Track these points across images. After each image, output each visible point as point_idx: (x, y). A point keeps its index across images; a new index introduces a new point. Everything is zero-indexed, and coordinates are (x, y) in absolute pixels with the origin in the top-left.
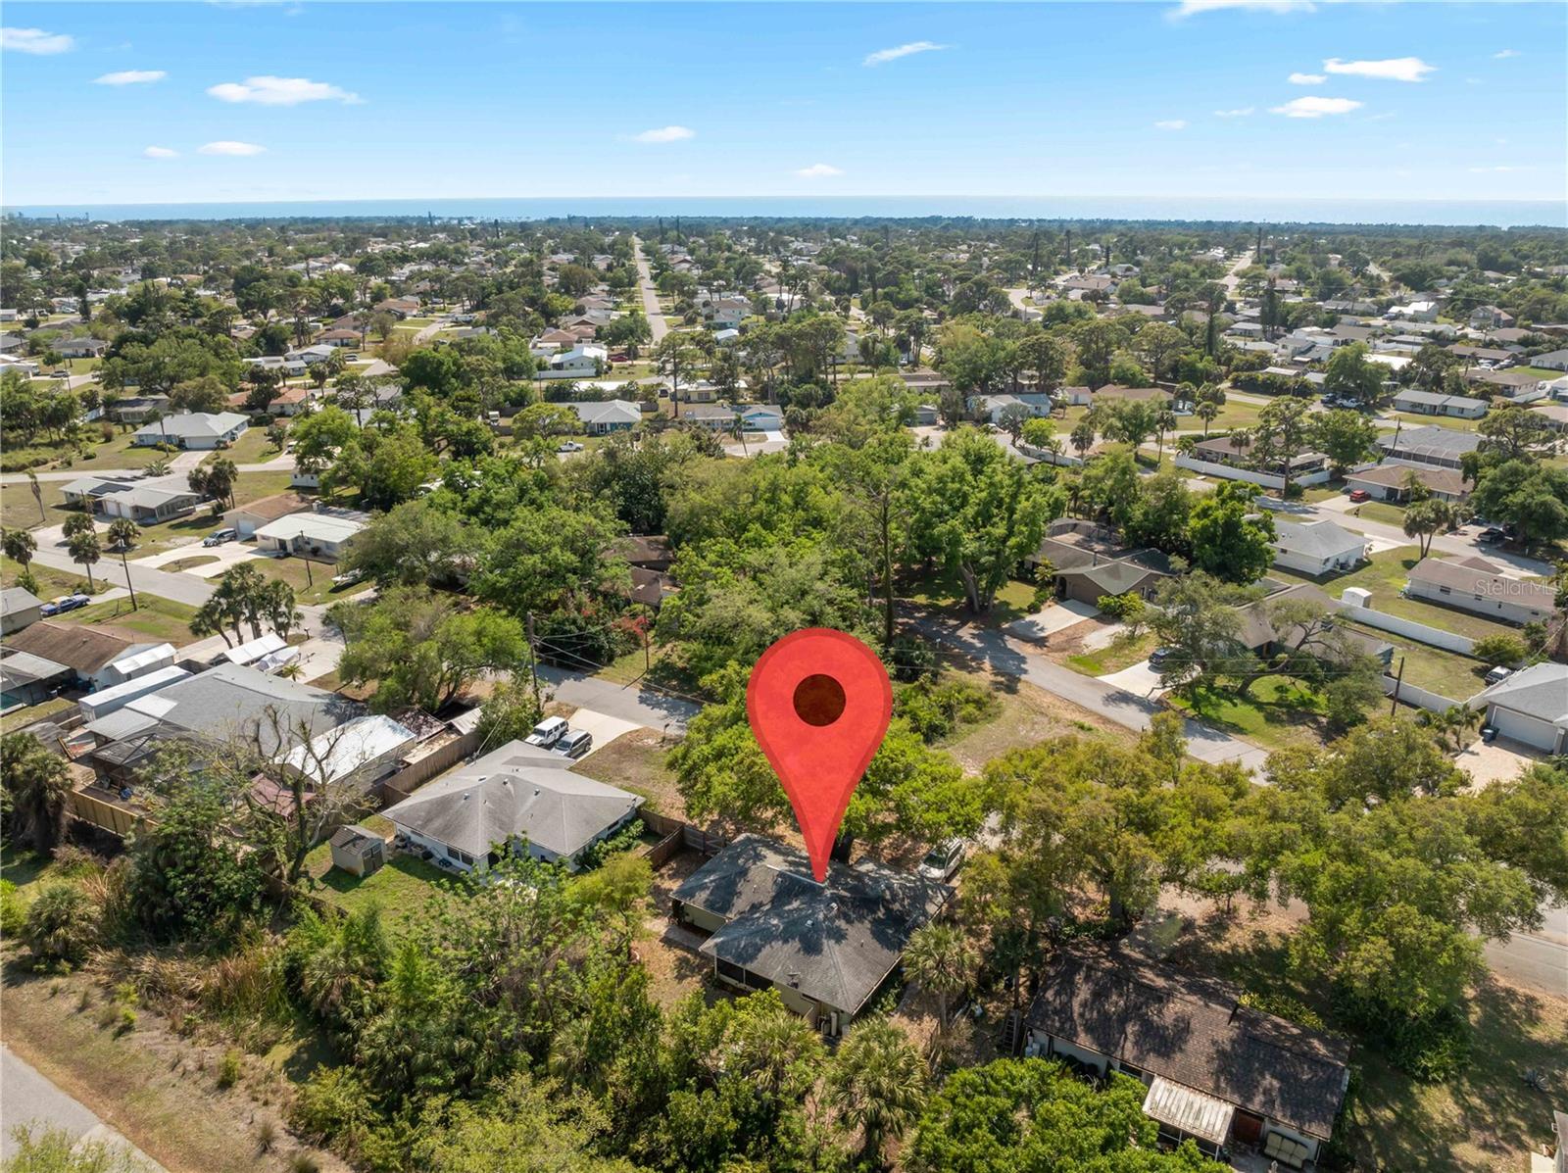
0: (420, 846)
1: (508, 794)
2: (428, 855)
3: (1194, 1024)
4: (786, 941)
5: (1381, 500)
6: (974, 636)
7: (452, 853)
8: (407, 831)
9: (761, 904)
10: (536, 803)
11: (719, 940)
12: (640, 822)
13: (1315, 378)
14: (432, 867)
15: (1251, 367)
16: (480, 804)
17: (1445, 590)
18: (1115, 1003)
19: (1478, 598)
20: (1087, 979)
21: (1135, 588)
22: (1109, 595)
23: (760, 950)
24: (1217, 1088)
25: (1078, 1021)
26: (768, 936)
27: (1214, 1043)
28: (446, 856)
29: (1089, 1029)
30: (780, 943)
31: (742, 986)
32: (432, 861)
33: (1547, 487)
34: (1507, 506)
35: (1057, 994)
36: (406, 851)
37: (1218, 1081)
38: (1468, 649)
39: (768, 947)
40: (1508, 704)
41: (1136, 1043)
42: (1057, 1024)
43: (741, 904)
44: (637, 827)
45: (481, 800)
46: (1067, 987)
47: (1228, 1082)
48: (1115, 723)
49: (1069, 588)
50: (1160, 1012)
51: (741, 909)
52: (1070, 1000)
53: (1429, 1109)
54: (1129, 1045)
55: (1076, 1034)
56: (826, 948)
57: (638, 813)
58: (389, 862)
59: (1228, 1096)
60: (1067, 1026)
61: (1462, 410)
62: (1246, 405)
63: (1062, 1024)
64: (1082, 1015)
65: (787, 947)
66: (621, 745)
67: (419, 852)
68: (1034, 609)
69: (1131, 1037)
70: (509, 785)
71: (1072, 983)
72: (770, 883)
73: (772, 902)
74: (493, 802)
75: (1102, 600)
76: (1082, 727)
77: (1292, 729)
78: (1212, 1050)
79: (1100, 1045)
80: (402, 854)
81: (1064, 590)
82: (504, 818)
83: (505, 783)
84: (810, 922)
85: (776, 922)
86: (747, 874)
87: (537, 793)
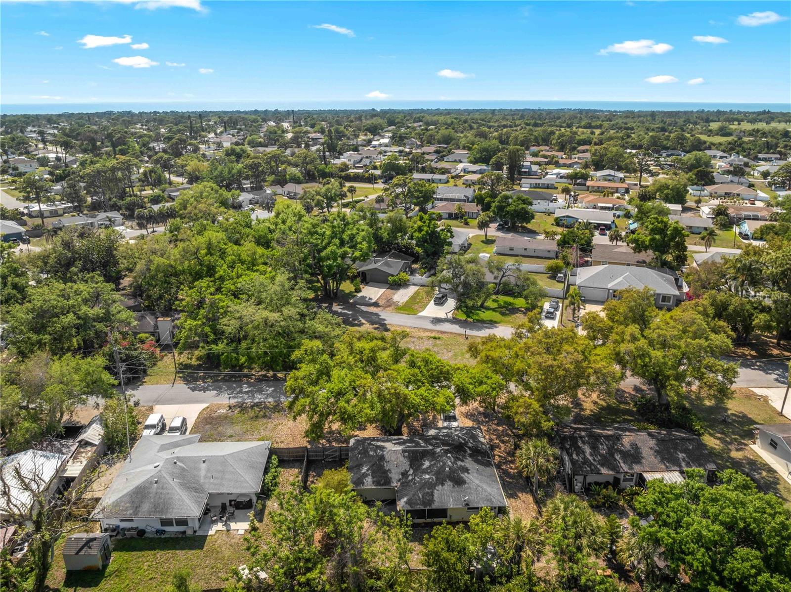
0: (132, 528)
1: (183, 469)
2: (141, 533)
3: (639, 445)
4: (443, 484)
5: (446, 219)
6: (343, 309)
7: (166, 523)
8: (115, 522)
9: (407, 472)
10: (208, 469)
11: (405, 499)
12: (274, 457)
13: (378, 172)
14: (152, 539)
15: (342, 170)
16: (172, 482)
17: (511, 249)
18: (603, 449)
19: (526, 249)
20: (583, 442)
21: (401, 270)
22: (393, 276)
23: (433, 495)
24: (667, 467)
25: (595, 463)
26: (432, 486)
27: (651, 448)
28: (159, 527)
29: (602, 465)
30: (439, 487)
31: (429, 520)
32: (146, 535)
33: (520, 202)
34: (508, 212)
35: (577, 455)
36: (119, 537)
37: (665, 464)
38: (543, 270)
39: (435, 491)
40: (587, 285)
41: (624, 463)
42: (588, 469)
43: (395, 476)
44: (275, 460)
45: (168, 478)
46: (580, 451)
47: (668, 462)
48: (446, 332)
49: (368, 277)
50: (622, 445)
51: (397, 478)
52: (585, 456)
53: (711, 445)
54: (622, 465)
55: (599, 470)
56: (466, 479)
57: (272, 452)
58: (115, 550)
59: (673, 469)
60: (593, 467)
61: (440, 180)
62: (365, 188)
63: (590, 467)
64: (594, 460)
65: (446, 487)
66: (205, 419)
67: (134, 533)
68: (358, 290)
69: (620, 461)
70: (178, 463)
71: (579, 447)
72: (402, 459)
73: (411, 467)
74: (178, 478)
75: (390, 279)
76: (435, 338)
77: (514, 316)
78: (652, 452)
79: (612, 470)
80: (119, 541)
81: (365, 278)
82: (193, 485)
83: (175, 463)
84: (447, 469)
85: (427, 476)
86: (384, 458)
87: (204, 462)
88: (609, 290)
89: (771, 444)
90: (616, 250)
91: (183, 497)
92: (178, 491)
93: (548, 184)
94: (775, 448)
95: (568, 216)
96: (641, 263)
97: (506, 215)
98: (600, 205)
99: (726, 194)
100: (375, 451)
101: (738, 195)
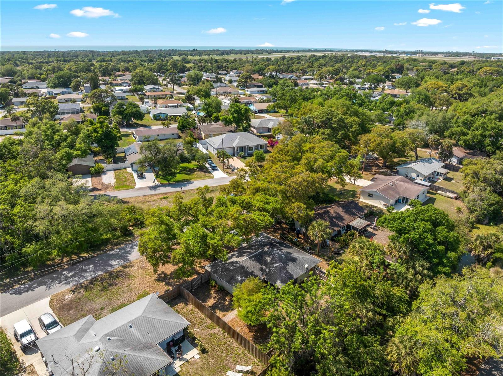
1: (120, 340)
3: (337, 212)
4: (288, 265)
9: (262, 268)
10: (140, 331)
16: (126, 352)
19: (158, 136)
22: (92, 167)
23: (289, 272)
26: (284, 268)
30: (288, 267)
34: (127, 114)
39: (288, 270)
40: (221, 147)
43: (258, 273)
45: (120, 351)
47: (352, 215)
51: (260, 274)
56: (295, 257)
66: (62, 308)
69: (337, 222)
72: (253, 262)
73: (261, 265)
74: (125, 347)
75: (92, 169)
76: (165, 198)
78: (344, 213)
82: (141, 346)
83: (109, 339)
84: (283, 256)
85: (277, 265)
86: (244, 267)
87: (131, 327)
88: (234, 148)
89: (369, 196)
90: (212, 127)
91: (146, 356)
92: (137, 354)
93: (121, 97)
94: (372, 197)
95: (161, 113)
96: (230, 131)
97: (126, 116)
98: (169, 105)
99: (224, 92)
100: (232, 266)
101: (230, 93)
